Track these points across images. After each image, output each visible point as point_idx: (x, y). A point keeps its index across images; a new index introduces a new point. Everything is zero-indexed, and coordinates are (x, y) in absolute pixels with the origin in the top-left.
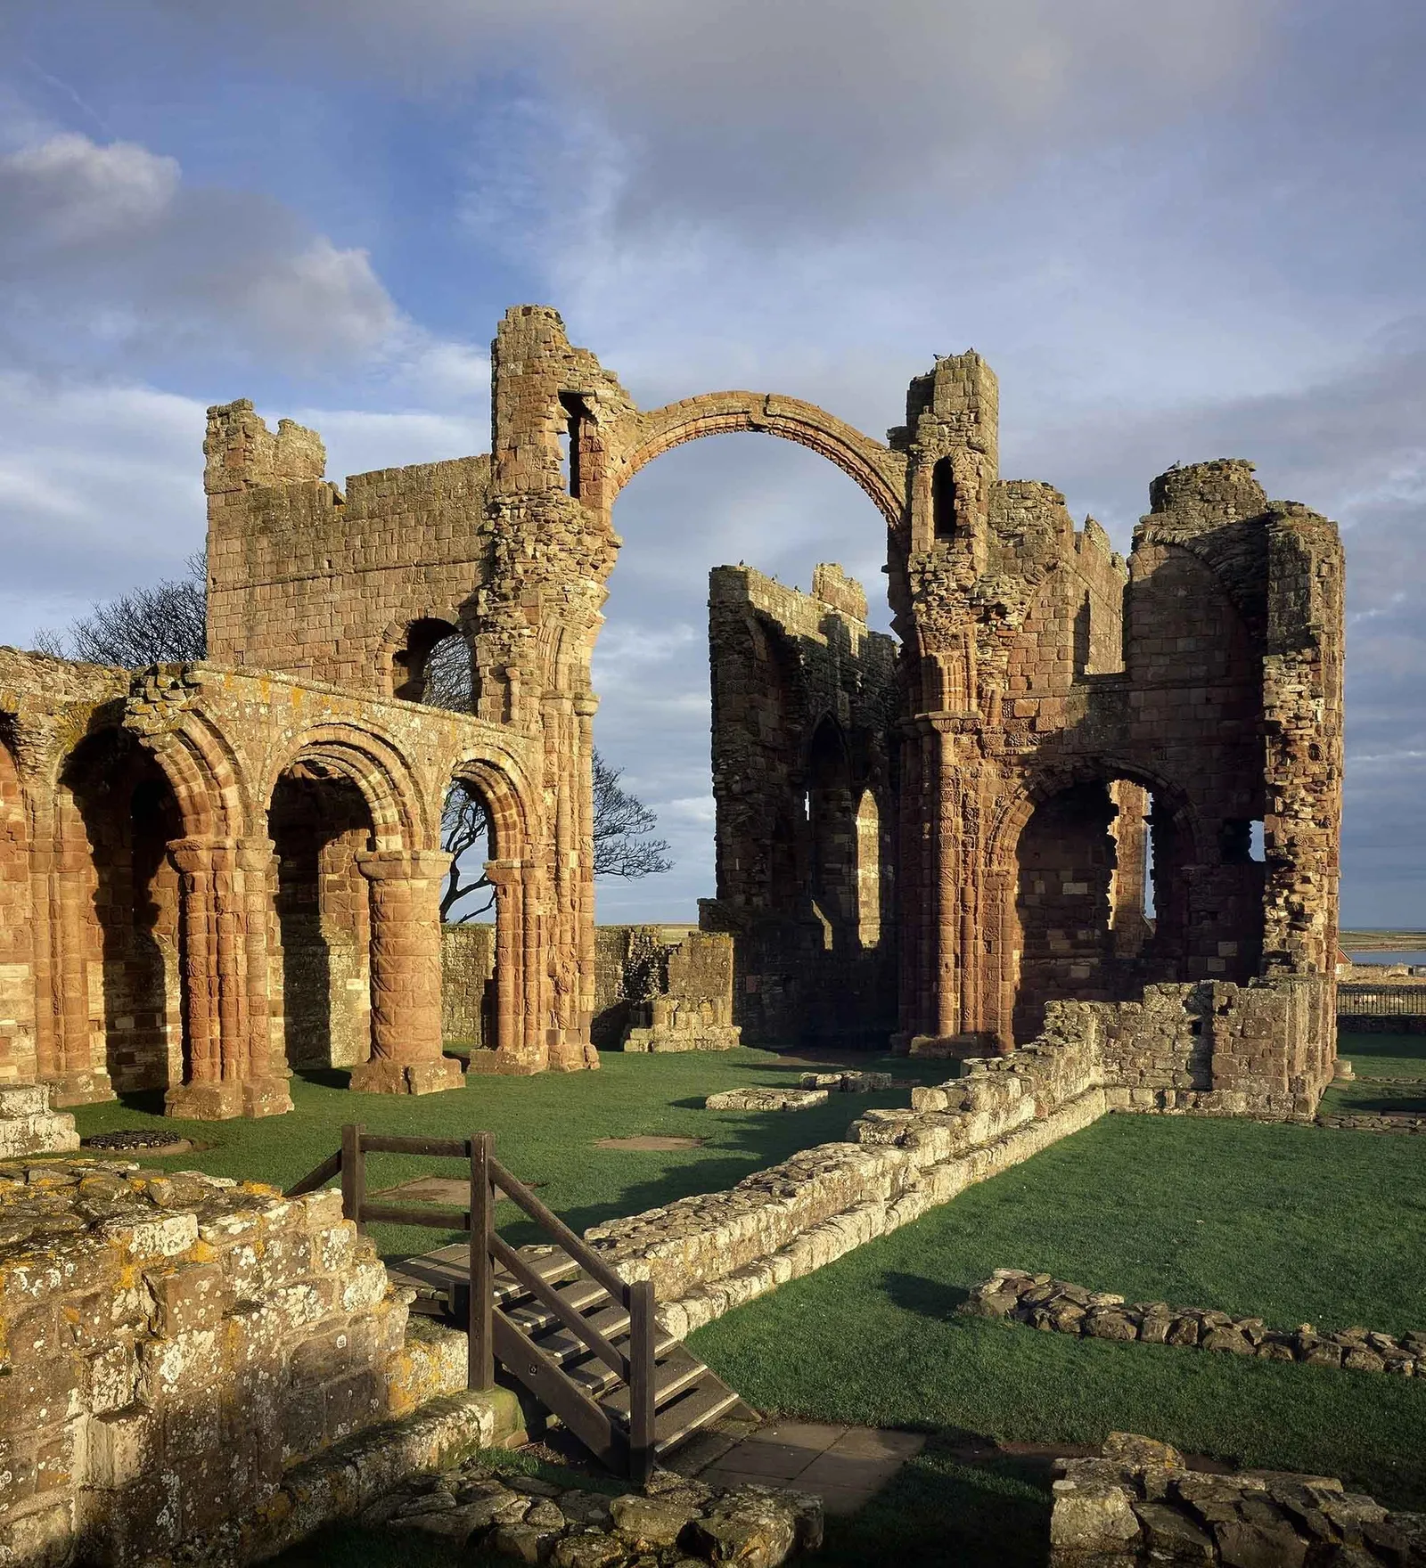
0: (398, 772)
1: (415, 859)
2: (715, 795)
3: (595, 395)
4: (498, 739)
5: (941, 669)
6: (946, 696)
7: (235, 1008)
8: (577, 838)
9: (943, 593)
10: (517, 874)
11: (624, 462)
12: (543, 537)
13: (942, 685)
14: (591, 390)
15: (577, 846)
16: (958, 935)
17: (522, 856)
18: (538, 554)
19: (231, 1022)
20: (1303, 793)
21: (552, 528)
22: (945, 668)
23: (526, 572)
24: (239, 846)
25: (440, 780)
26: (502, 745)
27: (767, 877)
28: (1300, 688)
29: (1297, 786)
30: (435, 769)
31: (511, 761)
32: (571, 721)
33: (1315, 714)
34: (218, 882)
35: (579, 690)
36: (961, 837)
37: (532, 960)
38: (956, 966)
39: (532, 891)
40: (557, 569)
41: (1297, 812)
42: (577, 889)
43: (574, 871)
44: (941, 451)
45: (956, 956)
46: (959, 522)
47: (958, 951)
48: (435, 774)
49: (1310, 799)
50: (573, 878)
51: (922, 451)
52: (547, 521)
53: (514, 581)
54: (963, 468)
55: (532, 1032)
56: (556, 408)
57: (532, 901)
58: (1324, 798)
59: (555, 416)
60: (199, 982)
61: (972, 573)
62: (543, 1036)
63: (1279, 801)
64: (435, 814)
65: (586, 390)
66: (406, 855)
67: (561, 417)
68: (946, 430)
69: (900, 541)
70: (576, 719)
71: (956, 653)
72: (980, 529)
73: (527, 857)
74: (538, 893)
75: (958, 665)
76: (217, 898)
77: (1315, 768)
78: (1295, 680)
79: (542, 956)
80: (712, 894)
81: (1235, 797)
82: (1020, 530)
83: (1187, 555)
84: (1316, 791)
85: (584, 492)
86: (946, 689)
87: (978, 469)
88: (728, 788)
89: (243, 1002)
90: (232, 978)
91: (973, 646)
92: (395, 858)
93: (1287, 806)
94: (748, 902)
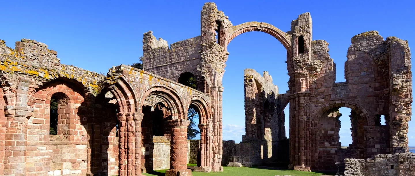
0: (177, 101)
1: (181, 121)
2: (245, 114)
3: (223, 21)
4: (201, 95)
5: (301, 82)
6: (302, 88)
7: (131, 157)
8: (219, 119)
9: (301, 65)
10: (205, 127)
11: (229, 37)
12: (212, 52)
13: (301, 86)
14: (223, 20)
15: (219, 121)
16: (305, 142)
17: (206, 123)
18: (211, 56)
19: (130, 160)
20: (403, 107)
21: (214, 50)
22: (302, 82)
23: (208, 60)
24: (134, 115)
25: (187, 103)
26: (202, 97)
27: (256, 131)
28: (402, 80)
29: (401, 105)
30: (186, 100)
31: (204, 101)
32: (218, 93)
33: (407, 86)
34: (128, 124)
35: (219, 86)
36: (306, 120)
37: (208, 146)
38: (305, 149)
39: (208, 130)
40: (215, 59)
41: (402, 111)
42: (219, 130)
43: (218, 126)
44: (300, 34)
45: (305, 147)
46: (305, 49)
47: (305, 146)
48: (186, 102)
49: (405, 108)
50: (218, 128)
51: (296, 34)
52: (213, 49)
53: (205, 62)
54: (305, 37)
55: (208, 163)
56: (215, 24)
57: (208, 133)
58: (409, 108)
59: (215, 26)
60: (122, 150)
61: (308, 60)
62: (211, 163)
63: (396, 109)
64: (186, 111)
65: (222, 20)
66: (179, 120)
67: (216, 26)
68: (301, 29)
69: (290, 55)
70: (219, 93)
71: (304, 79)
72: (310, 51)
73: (207, 123)
74: (210, 131)
75: (305, 81)
76: (128, 128)
77: (407, 100)
78: (401, 78)
79: (211, 145)
80: (245, 134)
81: (379, 109)
82: (319, 51)
83: (363, 53)
84: (407, 106)
85: (221, 43)
86: (302, 87)
87: (309, 37)
88: (248, 113)
89: (134, 155)
90: (131, 149)
91: (308, 77)
92: (177, 121)
93: (398, 110)
94: (252, 136)
